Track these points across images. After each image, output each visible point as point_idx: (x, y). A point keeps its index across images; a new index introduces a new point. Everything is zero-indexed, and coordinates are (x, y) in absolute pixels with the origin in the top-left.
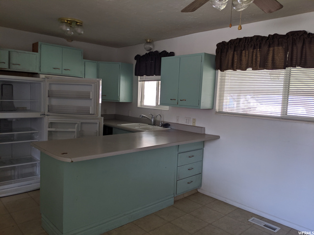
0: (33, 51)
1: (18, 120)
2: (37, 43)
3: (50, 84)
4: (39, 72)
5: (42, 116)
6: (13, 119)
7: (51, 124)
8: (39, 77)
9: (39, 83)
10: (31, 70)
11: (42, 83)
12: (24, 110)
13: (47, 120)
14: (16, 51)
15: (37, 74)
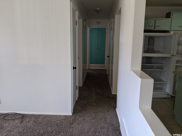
0: (166, 18)
1: (158, 58)
2: (171, 12)
3: (179, 37)
4: (170, 30)
5: (171, 56)
6: (155, 57)
7: (178, 61)
8: (170, 33)
9: (171, 36)
10: (165, 29)
11: (173, 37)
12: (158, 52)
13: (174, 59)
14: (159, 19)
15: (168, 31)
